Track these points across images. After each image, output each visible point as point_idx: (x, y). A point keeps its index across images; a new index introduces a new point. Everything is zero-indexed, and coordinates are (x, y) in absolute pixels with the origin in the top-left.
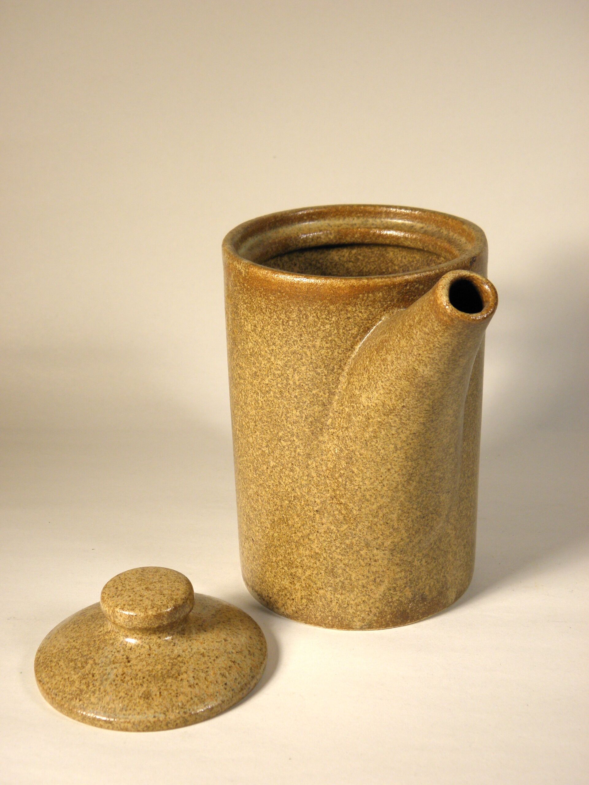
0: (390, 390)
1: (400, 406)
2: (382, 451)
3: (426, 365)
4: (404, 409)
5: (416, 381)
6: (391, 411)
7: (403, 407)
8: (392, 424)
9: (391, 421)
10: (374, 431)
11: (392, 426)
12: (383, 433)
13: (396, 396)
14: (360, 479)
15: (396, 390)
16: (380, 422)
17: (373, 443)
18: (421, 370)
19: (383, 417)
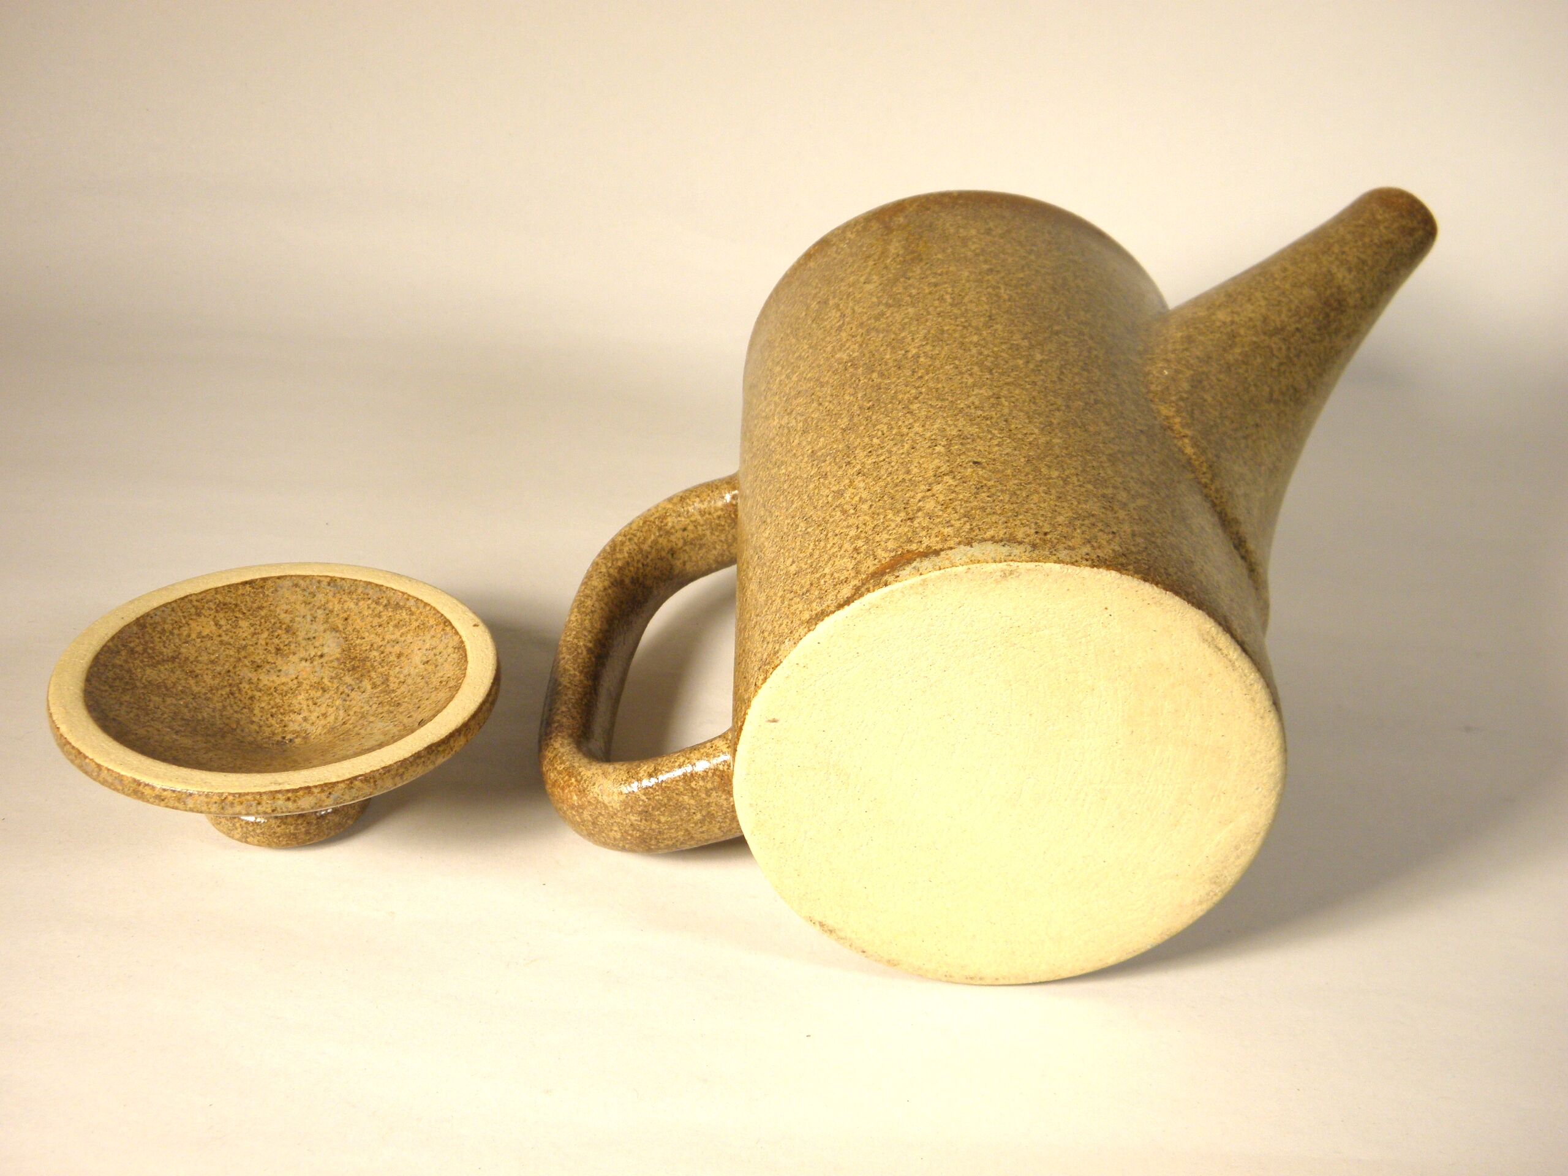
0: (1279, 302)
1: (1293, 327)
2: (1253, 388)
3: (1350, 270)
4: (1298, 334)
5: (1328, 292)
6: (1278, 331)
7: (1297, 329)
8: (1275, 352)
9: (1273, 346)
10: (1245, 355)
11: (1273, 355)
12: (1259, 360)
13: (1290, 310)
14: (1217, 414)
15: (1291, 301)
16: (1255, 343)
17: (1241, 371)
18: (1340, 276)
19: (1263, 337)
